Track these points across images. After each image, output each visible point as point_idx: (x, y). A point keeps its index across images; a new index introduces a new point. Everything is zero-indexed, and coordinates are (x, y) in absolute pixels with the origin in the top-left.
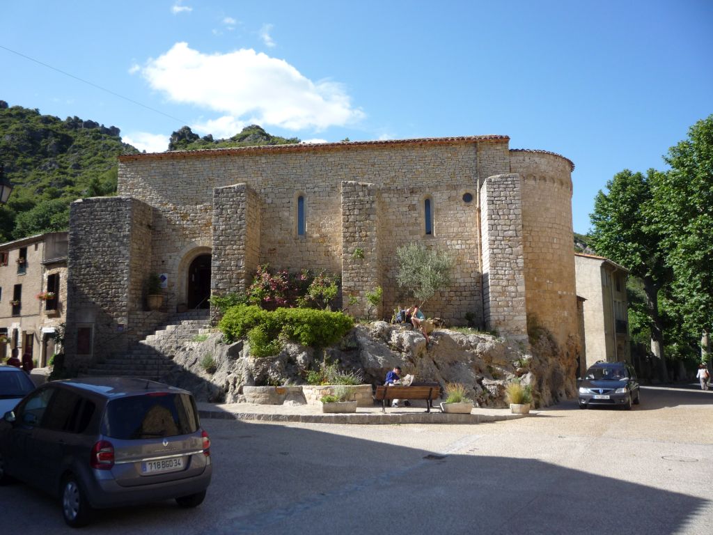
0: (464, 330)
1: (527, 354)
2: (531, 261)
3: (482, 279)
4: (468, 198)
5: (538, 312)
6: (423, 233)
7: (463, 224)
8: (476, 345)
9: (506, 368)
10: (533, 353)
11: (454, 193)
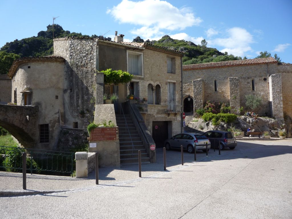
0: (266, 117)
1: (284, 124)
2: (284, 97)
3: (270, 103)
4: (265, 79)
5: (287, 111)
6: (252, 90)
7: (263, 87)
8: (269, 122)
9: (278, 127)
10: (285, 123)
11: (261, 78)
